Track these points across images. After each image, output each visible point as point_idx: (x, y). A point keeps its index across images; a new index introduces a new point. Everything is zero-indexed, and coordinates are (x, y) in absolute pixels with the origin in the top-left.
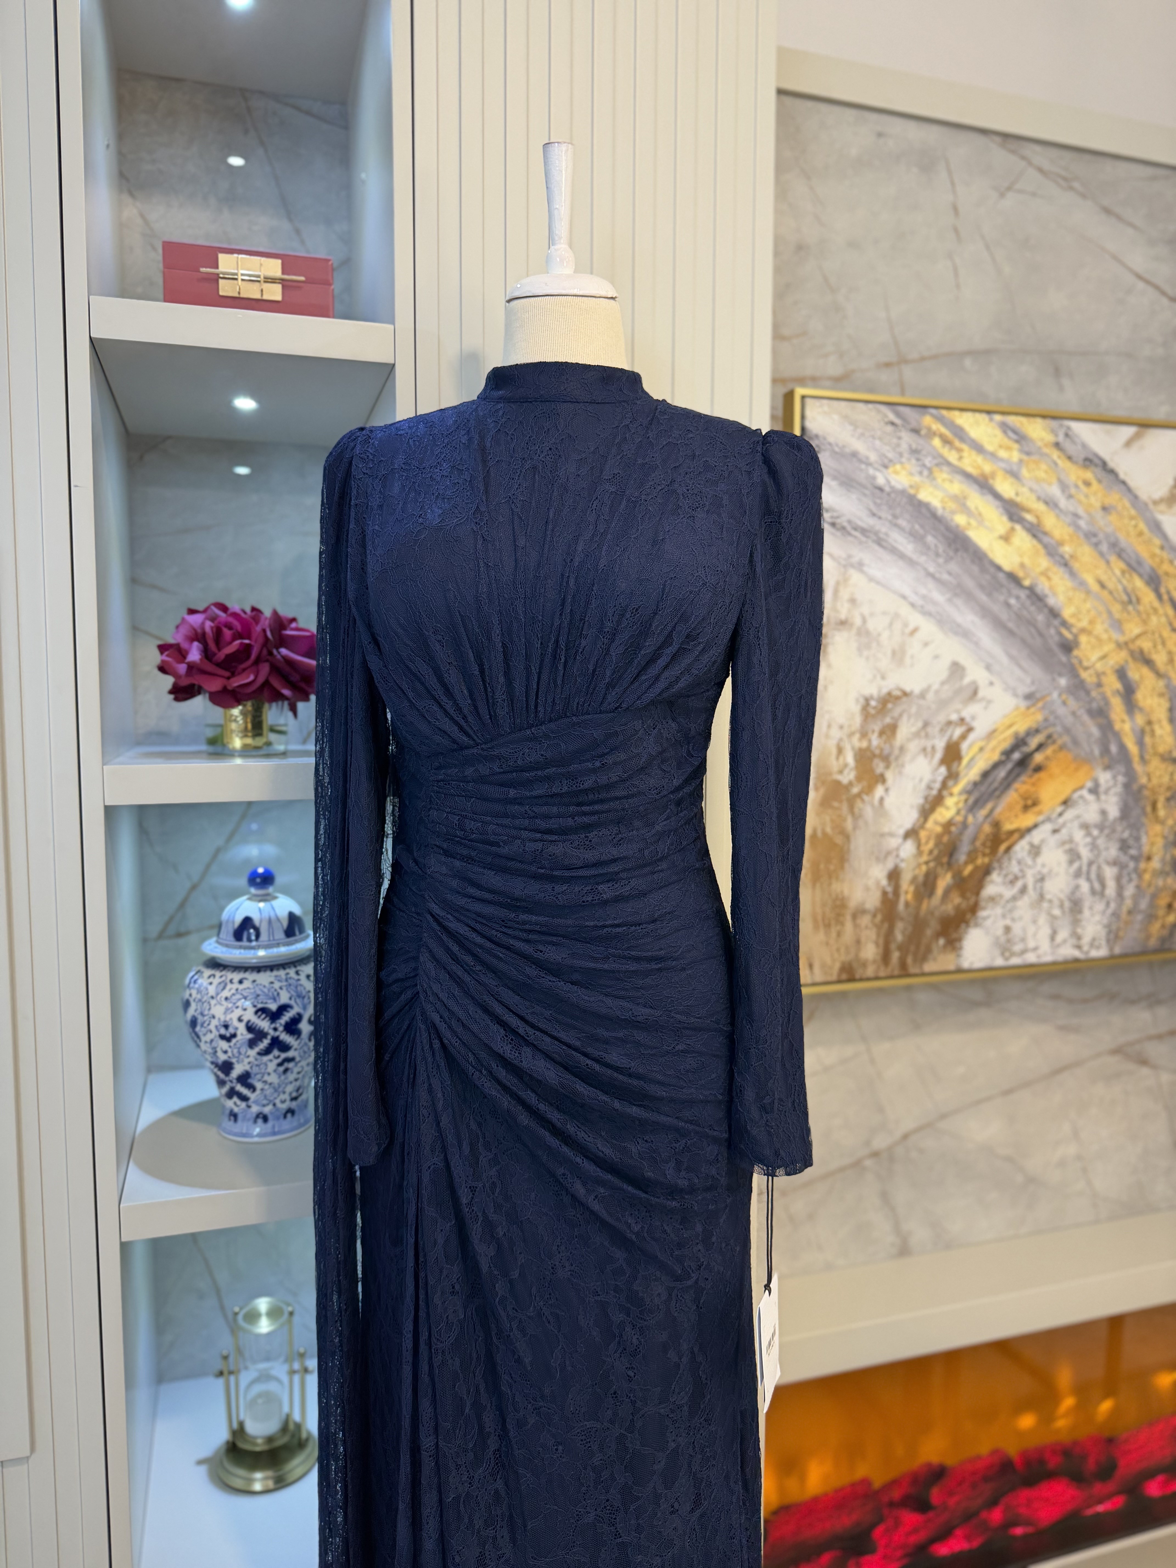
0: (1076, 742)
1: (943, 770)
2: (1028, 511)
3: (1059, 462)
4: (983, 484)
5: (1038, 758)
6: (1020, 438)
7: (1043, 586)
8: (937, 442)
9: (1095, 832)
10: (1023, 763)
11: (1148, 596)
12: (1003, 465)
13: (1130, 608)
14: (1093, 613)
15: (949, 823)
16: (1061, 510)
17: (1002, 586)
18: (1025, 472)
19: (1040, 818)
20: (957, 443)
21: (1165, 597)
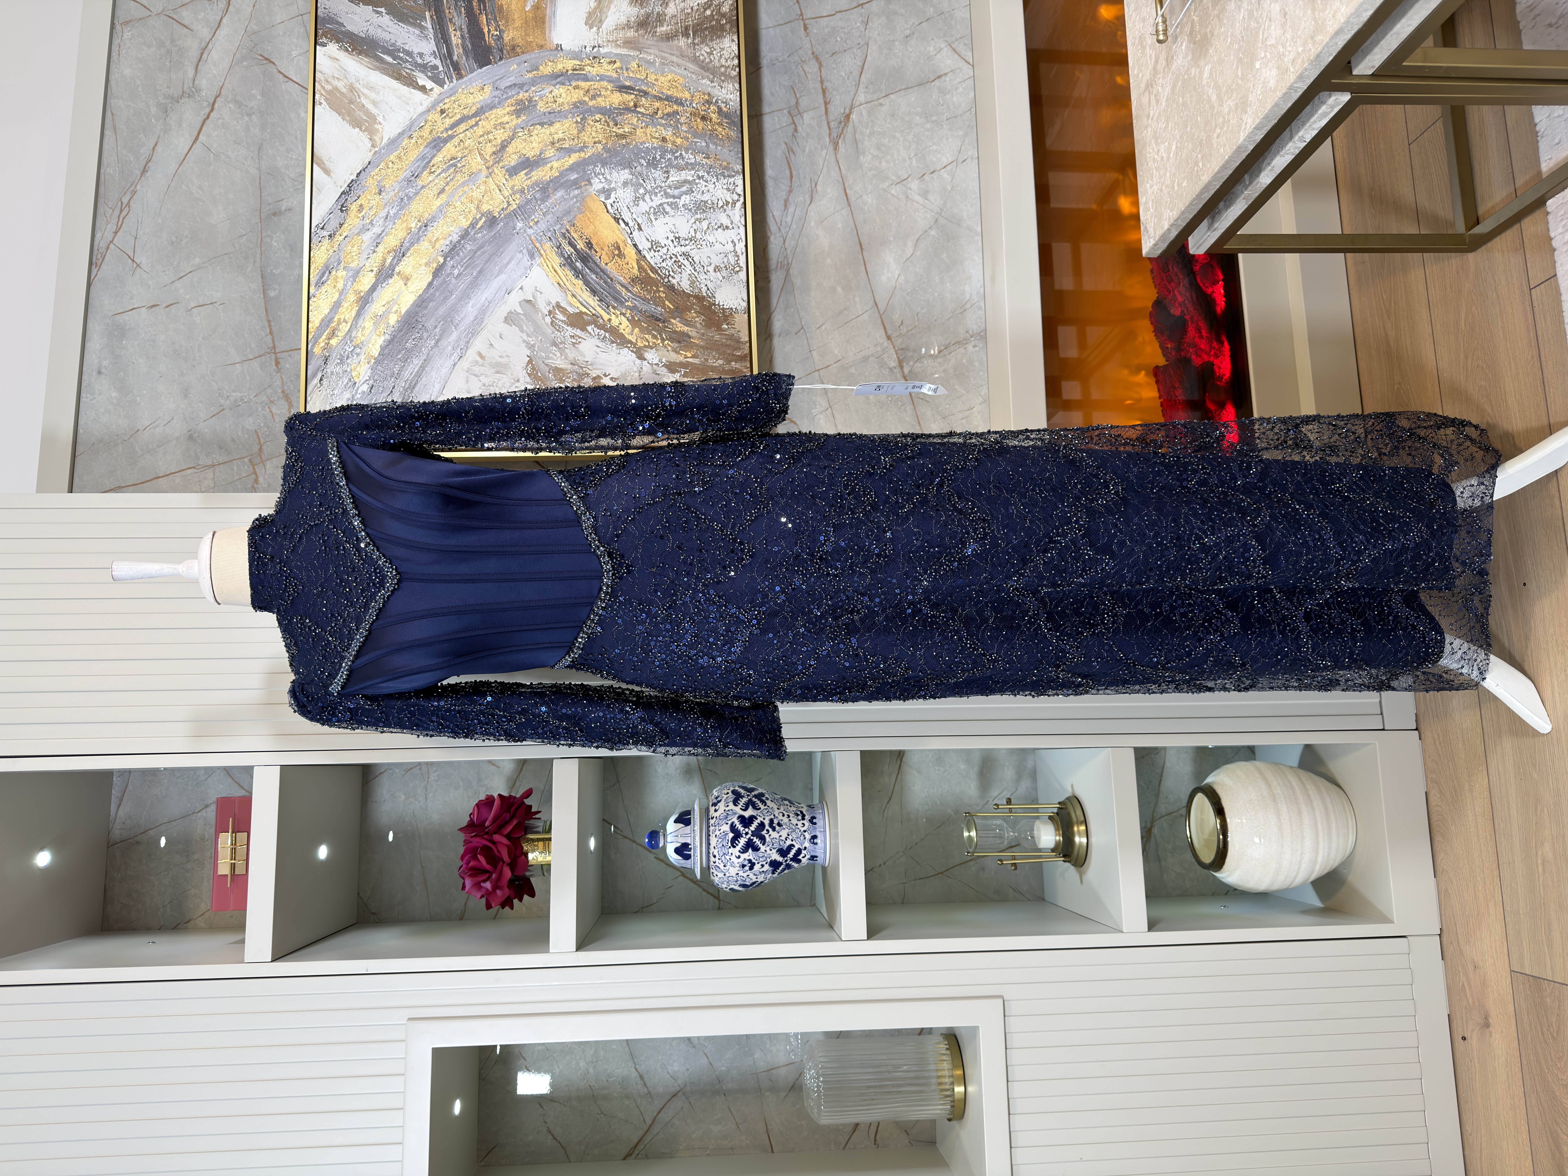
0: (568, 212)
1: (589, 328)
2: (385, 260)
3: (345, 234)
4: (364, 301)
5: (581, 245)
6: (327, 270)
7: (443, 245)
8: (333, 342)
9: (642, 191)
10: (585, 259)
11: (449, 149)
12: (350, 283)
13: (459, 165)
14: (463, 199)
15: (631, 321)
16: (383, 231)
17: (444, 281)
18: (353, 265)
19: (629, 241)
20: (333, 325)
21: (450, 133)
